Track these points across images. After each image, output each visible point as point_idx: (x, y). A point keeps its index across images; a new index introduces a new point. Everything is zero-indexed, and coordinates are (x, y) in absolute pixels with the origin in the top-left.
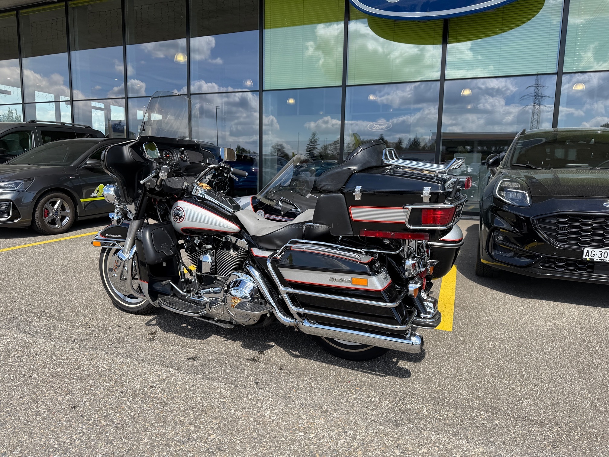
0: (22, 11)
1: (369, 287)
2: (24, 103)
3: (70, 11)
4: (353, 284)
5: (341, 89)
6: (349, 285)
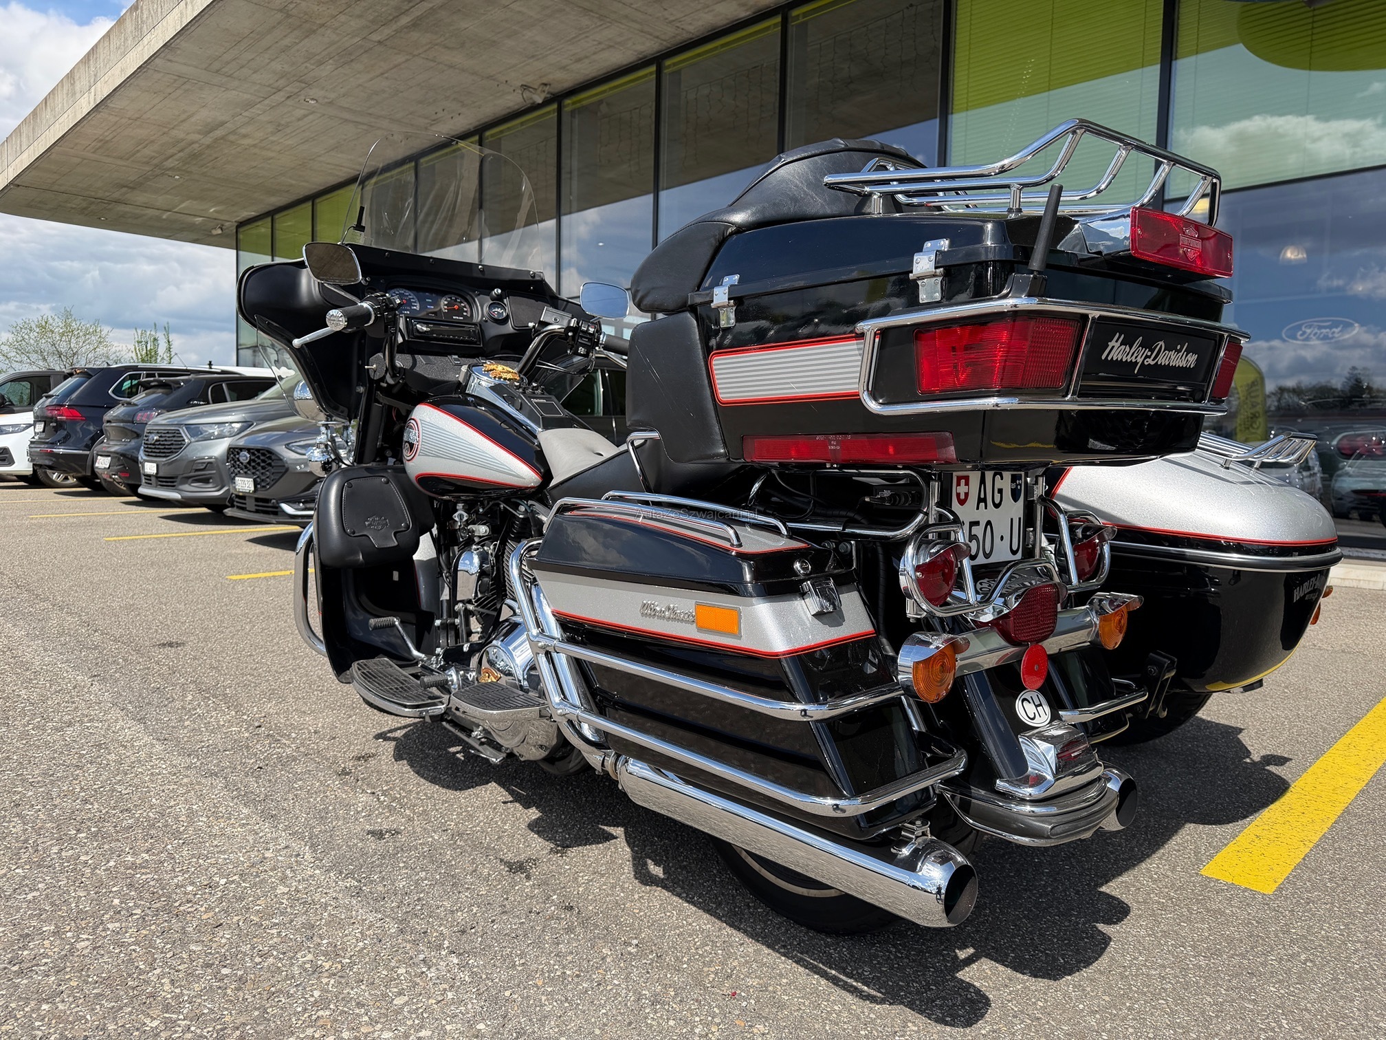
0: (488, 133)
1: (746, 642)
3: (565, 117)
4: (700, 629)
6: (689, 632)
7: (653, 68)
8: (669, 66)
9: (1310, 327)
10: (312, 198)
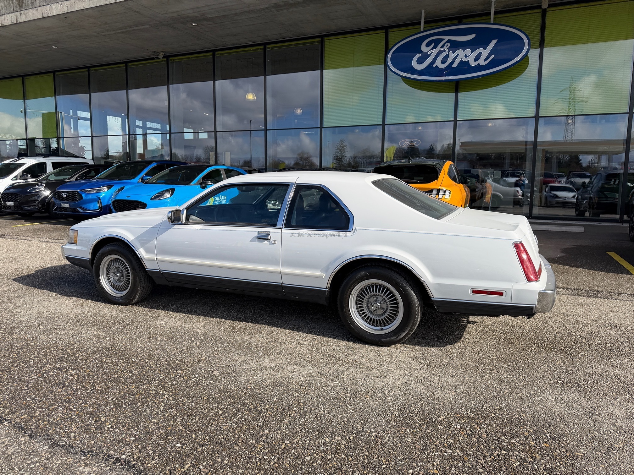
3: (170, 64)
5: (381, 127)
7: (211, 53)
8: (218, 54)
9: (407, 141)
10: (23, 77)
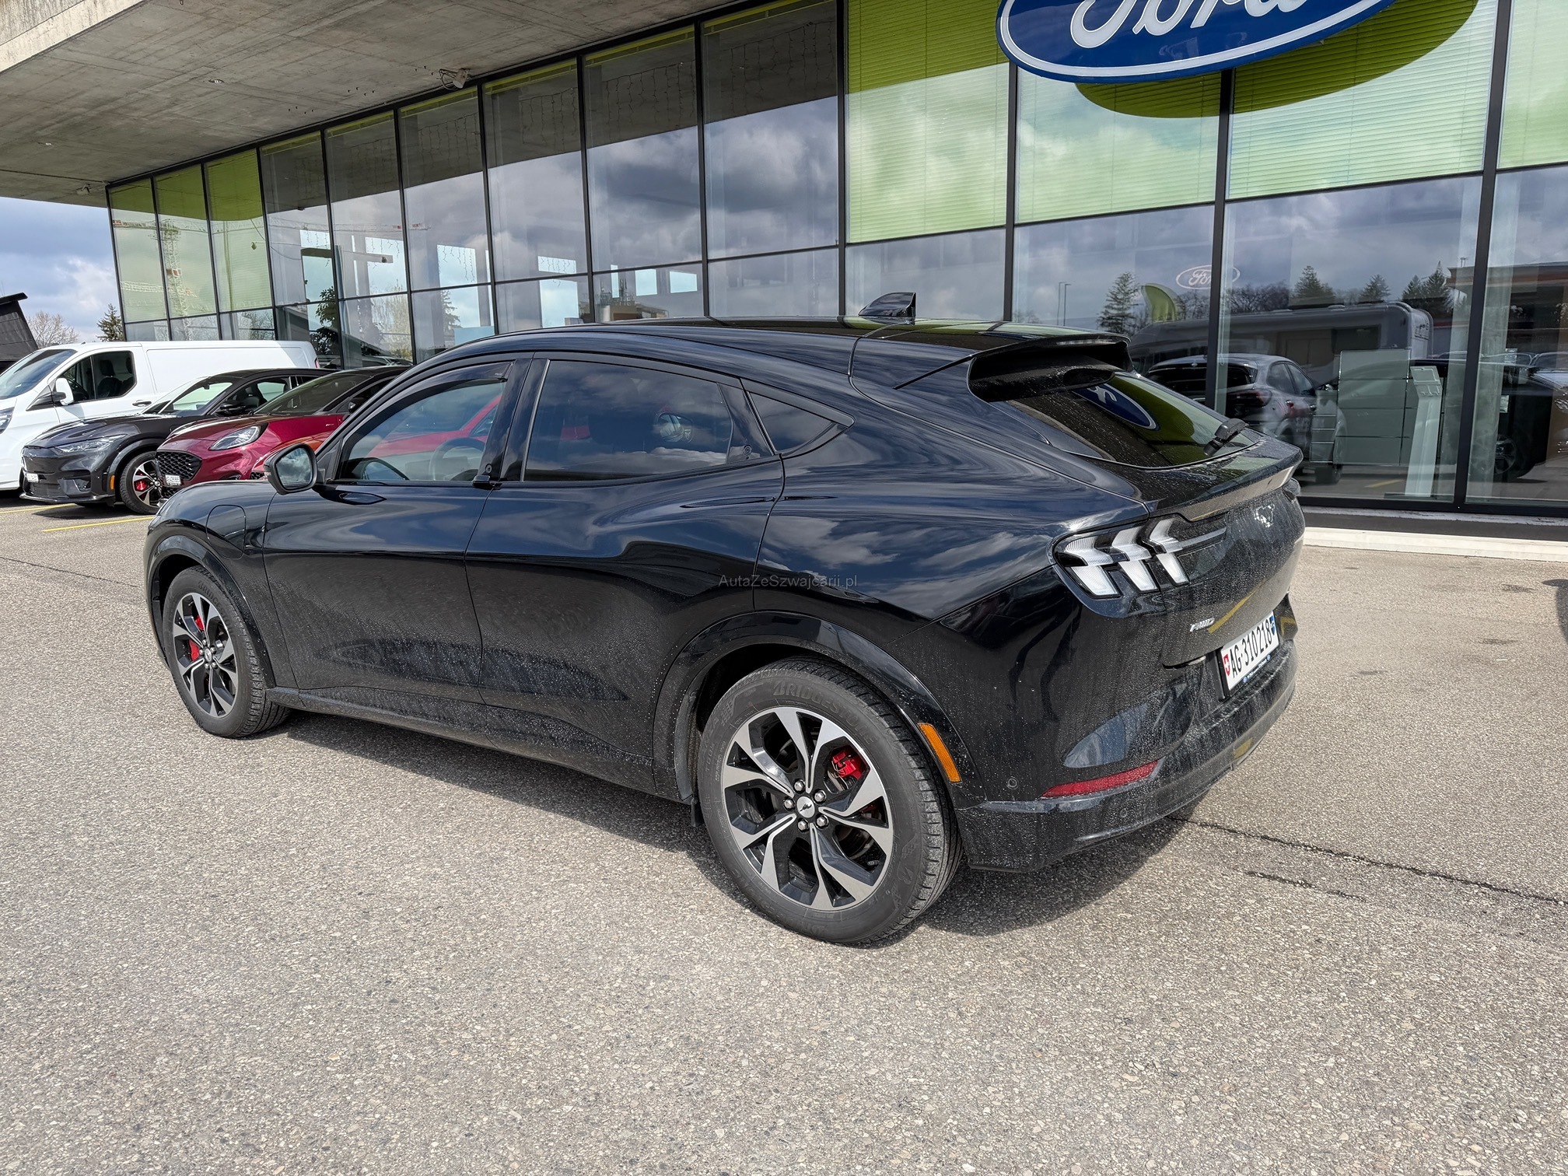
0: (403, 110)
2: (411, 292)
3: (486, 100)
5: (1003, 233)
8: (590, 60)
9: (1200, 273)
10: (202, 162)
